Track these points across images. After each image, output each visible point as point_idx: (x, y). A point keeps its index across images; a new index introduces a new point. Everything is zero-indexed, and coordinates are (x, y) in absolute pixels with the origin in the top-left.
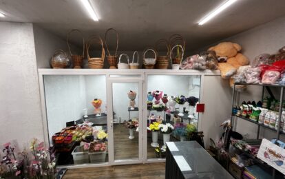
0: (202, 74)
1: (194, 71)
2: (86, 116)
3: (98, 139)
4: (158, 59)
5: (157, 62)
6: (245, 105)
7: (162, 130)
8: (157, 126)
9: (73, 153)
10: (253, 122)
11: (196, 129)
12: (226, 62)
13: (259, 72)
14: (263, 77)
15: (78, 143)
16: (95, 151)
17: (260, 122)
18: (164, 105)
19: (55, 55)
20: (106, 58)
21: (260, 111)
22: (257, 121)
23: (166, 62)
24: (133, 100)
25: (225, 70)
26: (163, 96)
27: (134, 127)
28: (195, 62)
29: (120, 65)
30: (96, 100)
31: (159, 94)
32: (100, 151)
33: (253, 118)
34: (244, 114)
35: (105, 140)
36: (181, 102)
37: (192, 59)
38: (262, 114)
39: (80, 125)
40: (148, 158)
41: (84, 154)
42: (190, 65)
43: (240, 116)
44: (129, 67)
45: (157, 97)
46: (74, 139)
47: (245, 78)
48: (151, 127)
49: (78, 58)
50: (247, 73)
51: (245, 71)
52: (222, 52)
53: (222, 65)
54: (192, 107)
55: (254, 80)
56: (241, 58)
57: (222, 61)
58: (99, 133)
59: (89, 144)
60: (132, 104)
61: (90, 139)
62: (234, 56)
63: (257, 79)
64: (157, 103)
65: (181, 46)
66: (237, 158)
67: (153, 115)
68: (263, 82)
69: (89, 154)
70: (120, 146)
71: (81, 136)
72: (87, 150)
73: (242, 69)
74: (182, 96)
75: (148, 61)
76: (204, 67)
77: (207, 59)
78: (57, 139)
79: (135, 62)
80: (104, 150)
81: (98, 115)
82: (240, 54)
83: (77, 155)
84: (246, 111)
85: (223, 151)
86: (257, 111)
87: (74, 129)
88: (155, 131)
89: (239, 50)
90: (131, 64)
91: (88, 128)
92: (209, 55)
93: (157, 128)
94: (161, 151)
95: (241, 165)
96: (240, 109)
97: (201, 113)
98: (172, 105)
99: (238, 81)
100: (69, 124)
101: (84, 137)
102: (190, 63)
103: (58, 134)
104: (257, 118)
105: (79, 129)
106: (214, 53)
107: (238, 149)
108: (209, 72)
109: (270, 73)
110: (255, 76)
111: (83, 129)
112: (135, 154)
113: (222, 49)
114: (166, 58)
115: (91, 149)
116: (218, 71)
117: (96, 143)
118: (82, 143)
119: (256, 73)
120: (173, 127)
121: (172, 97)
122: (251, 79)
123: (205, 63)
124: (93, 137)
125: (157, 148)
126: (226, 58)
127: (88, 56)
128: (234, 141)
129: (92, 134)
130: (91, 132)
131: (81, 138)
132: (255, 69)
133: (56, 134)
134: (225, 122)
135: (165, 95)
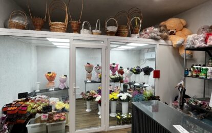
0: (157, 43)
1: (150, 40)
2: (38, 91)
3: (55, 110)
4: (119, 28)
5: (118, 30)
6: (195, 67)
7: (122, 98)
8: (116, 95)
9: (27, 126)
10: (202, 78)
11: (152, 95)
12: (175, 34)
13: (204, 37)
14: (208, 41)
15: (33, 115)
16: (54, 121)
17: (208, 78)
18: (121, 76)
20: (69, 23)
21: (207, 69)
22: (206, 78)
23: (126, 31)
24: (90, 72)
25: (176, 40)
26: (119, 68)
27: (92, 98)
28: (151, 33)
29: (84, 31)
30: (49, 73)
31: (115, 66)
32: (60, 120)
33: (202, 75)
34: (194, 74)
35: (64, 110)
36: (137, 72)
37: (148, 31)
38: (209, 71)
39: (33, 98)
40: (110, 125)
41: (40, 126)
42: (146, 35)
43: (192, 76)
44: (92, 34)
45: (113, 69)
47: (194, 43)
48: (111, 96)
49: (40, 21)
50: (195, 39)
51: (193, 38)
52: (172, 26)
53: (172, 37)
54: (147, 76)
55: (201, 44)
56: (186, 31)
57: (172, 33)
59: (47, 115)
60: (89, 77)
61: (47, 109)
62: (181, 30)
63: (203, 43)
64: (114, 75)
65: (139, 18)
67: (110, 86)
68: (208, 44)
69: (48, 124)
71: (37, 107)
72: (45, 121)
73: (190, 37)
74: (138, 67)
75: (110, 29)
76: (159, 37)
77: (160, 31)
78: (9, 109)
79: (98, 29)
80: (64, 120)
81: (51, 90)
82: (185, 29)
83: (32, 127)
84: (196, 71)
86: (205, 70)
87: (27, 100)
88: (115, 100)
89: (184, 24)
90: (94, 31)
91: (44, 100)
92: (162, 28)
93: (115, 98)
94: (122, 117)
96: (191, 71)
97: (157, 79)
98: (129, 76)
99: (188, 46)
100: (20, 96)
101: (39, 108)
102: (146, 33)
103: (10, 105)
104: (206, 75)
105: (33, 101)
106: (165, 26)
107: (192, 105)
108: (162, 42)
110: (202, 41)
111: (38, 101)
112: (95, 124)
113: (172, 23)
114: (127, 28)
115: (50, 118)
116: (169, 42)
117: (54, 113)
118: (38, 115)
119: (202, 38)
120: (131, 96)
121: (128, 69)
122: (198, 44)
123: (159, 33)
124: (51, 107)
125: (118, 115)
126: (175, 31)
127: (50, 20)
128: (187, 100)
129: (49, 105)
130: (48, 103)
131: (36, 109)
132: (201, 35)
133: (6, 105)
134: (179, 84)
135: (121, 67)
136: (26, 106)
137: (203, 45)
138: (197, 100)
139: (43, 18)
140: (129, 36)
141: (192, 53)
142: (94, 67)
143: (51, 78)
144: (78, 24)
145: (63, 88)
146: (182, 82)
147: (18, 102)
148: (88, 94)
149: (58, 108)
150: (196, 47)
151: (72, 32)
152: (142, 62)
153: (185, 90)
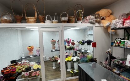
0: (94, 26)
1: (89, 24)
2: (24, 57)
3: (33, 69)
4: (69, 18)
5: (69, 19)
6: (117, 40)
7: (73, 60)
8: (70, 58)
9: (17, 80)
10: (122, 47)
11: (92, 57)
12: (105, 19)
13: (122, 21)
14: (125, 24)
15: (20, 74)
16: (32, 77)
17: (125, 47)
18: (73, 46)
19: (3, 16)
21: (125, 42)
22: (124, 47)
23: (74, 19)
24: (54, 45)
25: (106, 23)
27: (56, 61)
28: (89, 19)
29: (47, 21)
30: (29, 46)
31: (69, 40)
32: (36, 76)
33: (122, 45)
34: (117, 45)
35: (38, 69)
36: (83, 43)
37: (88, 18)
38: (126, 43)
39: (20, 63)
40: (66, 77)
41: (25, 80)
42: (87, 21)
43: (115, 46)
44: (53, 23)
45: (68, 42)
46: (17, 70)
47: (116, 25)
48: (67, 59)
49: (19, 17)
50: (117, 23)
51: (116, 22)
52: (103, 14)
53: (103, 21)
54: (89, 46)
55: (120, 26)
56: (112, 17)
57: (103, 19)
58: (34, 65)
59: (28, 73)
60: (54, 48)
61: (28, 69)
62: (109, 16)
64: (69, 46)
65: (81, 11)
66: (115, 69)
67: (67, 52)
68: (125, 26)
69: (29, 79)
70: (48, 74)
71: (22, 69)
72: (27, 77)
73: (114, 21)
75: (63, 19)
76: (95, 22)
77: (96, 18)
78: (5, 71)
79: (56, 19)
80: (38, 76)
81: (31, 56)
82: (111, 15)
83: (20, 80)
84: (118, 43)
85: (108, 66)
86: (123, 42)
87: (16, 64)
88: (69, 61)
89: (111, 13)
90: (53, 21)
91: (26, 64)
92: (97, 16)
93: (70, 60)
94: (74, 72)
95: (118, 72)
96: (115, 42)
97: (94, 48)
98: (78, 46)
99: (113, 27)
100: (12, 62)
101: (24, 69)
102: (86, 20)
103: (6, 68)
104: (124, 45)
105: (20, 65)
106: (99, 15)
107: (116, 63)
108: (97, 24)
109: (128, 21)
110: (121, 24)
111: (23, 64)
112: (58, 77)
113: (103, 12)
114: (74, 17)
115: (30, 75)
116: (102, 24)
117: (32, 71)
118: (23, 73)
119: (121, 22)
120: (79, 58)
121: (77, 41)
122: (119, 26)
123: (94, 20)
124: (30, 68)
125: (72, 71)
126: (105, 17)
127: (26, 16)
128: (113, 60)
129: (29, 67)
130: (28, 65)
131: (22, 70)
132: (120, 20)
133: (4, 68)
134: (108, 51)
135: (73, 41)
136: (15, 69)
137: (122, 26)
138: (119, 61)
139: (21, 15)
140: (76, 22)
141: (116, 31)
142: (57, 41)
143: (31, 50)
144: (43, 17)
145: (38, 55)
146: (110, 50)
147: (11, 66)
148: (53, 58)
149: (35, 68)
150: (117, 27)
151: (40, 23)
152: (87, 36)
153: (111, 55)
